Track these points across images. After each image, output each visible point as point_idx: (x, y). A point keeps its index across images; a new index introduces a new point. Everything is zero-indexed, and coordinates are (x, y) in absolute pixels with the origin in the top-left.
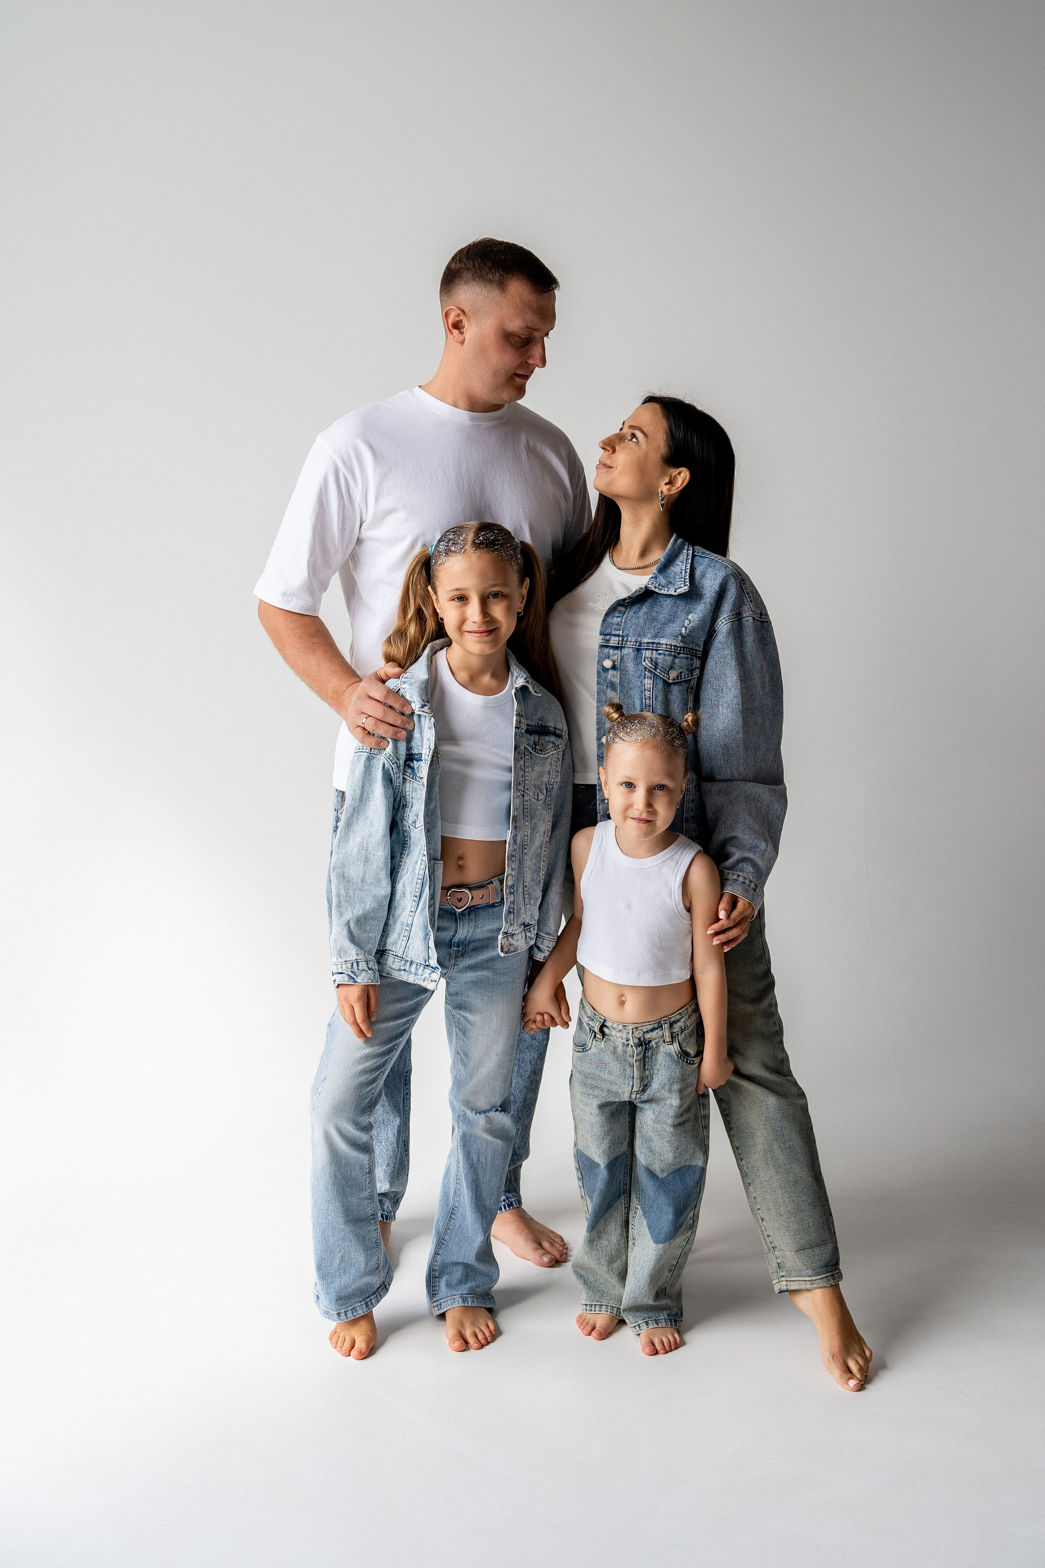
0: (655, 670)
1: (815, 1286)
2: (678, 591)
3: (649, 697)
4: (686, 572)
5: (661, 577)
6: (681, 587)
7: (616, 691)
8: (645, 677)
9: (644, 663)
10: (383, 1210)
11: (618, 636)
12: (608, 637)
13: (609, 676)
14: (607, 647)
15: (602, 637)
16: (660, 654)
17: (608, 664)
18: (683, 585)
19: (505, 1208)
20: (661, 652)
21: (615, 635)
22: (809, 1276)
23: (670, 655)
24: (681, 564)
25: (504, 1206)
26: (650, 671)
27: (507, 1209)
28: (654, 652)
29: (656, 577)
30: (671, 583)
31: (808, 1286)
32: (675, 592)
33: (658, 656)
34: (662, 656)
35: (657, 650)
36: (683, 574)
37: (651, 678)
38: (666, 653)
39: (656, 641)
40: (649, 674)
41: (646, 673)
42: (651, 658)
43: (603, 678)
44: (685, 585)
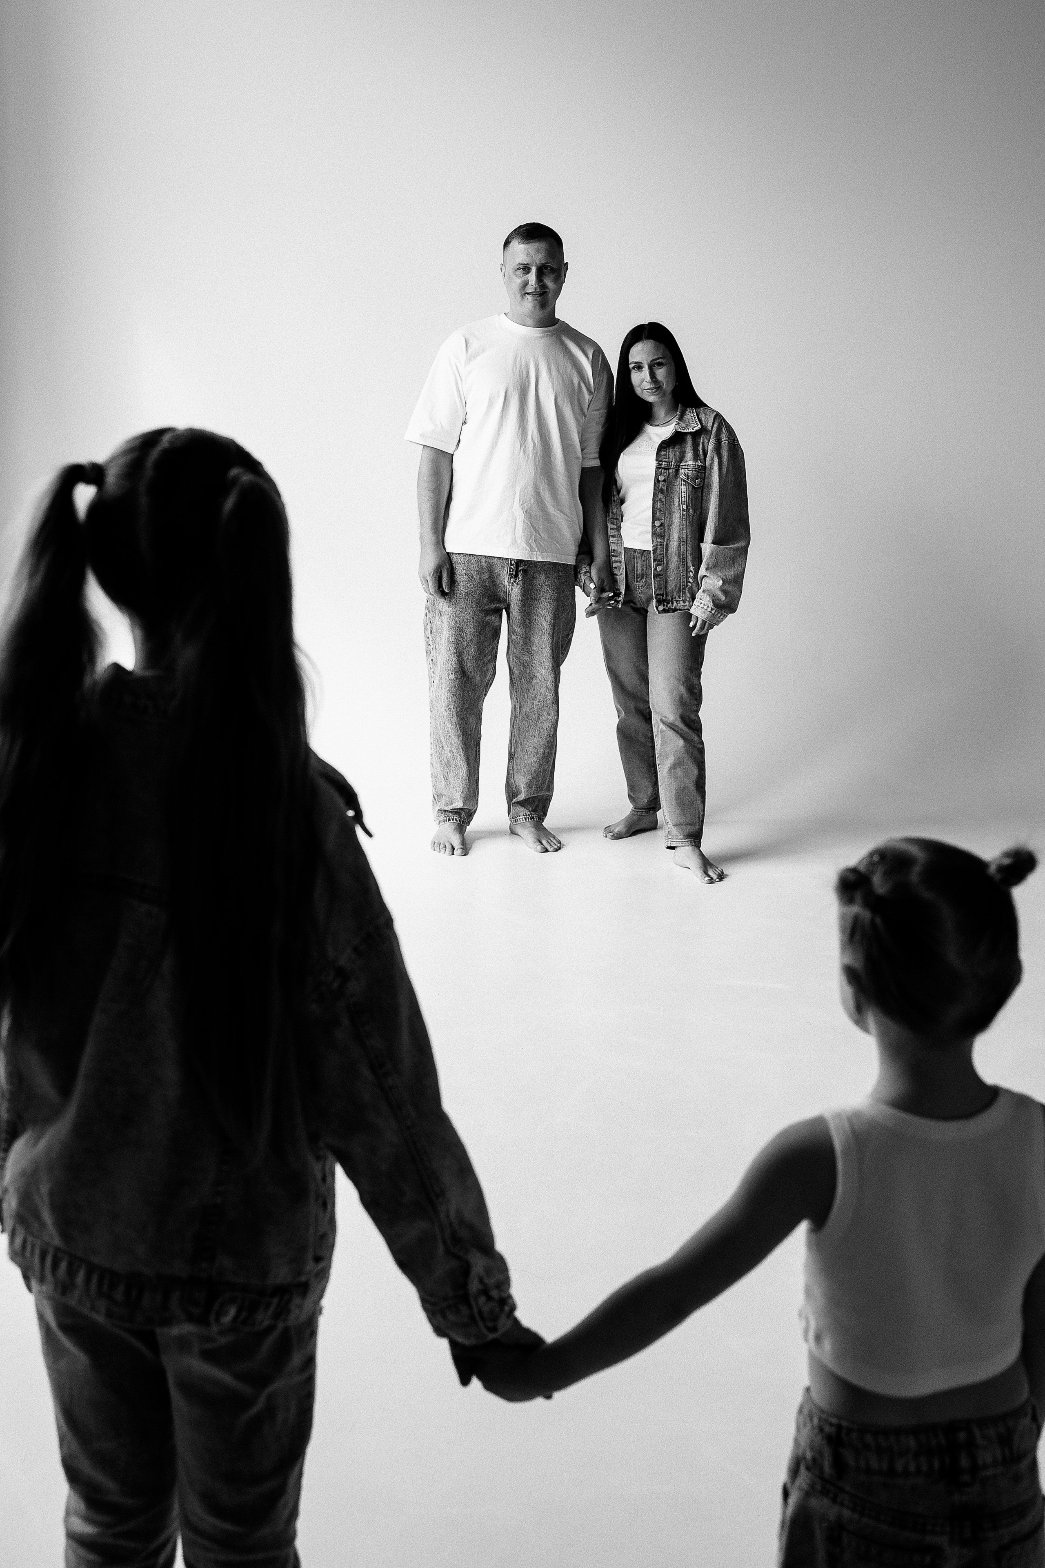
0: (688, 479)
1: (683, 845)
2: (695, 429)
3: (685, 497)
4: (695, 418)
5: (682, 423)
6: (695, 427)
7: (664, 494)
8: (681, 485)
9: (681, 476)
10: (461, 818)
11: (666, 462)
12: (661, 463)
13: (661, 486)
14: (660, 468)
15: (657, 462)
16: (690, 470)
17: (661, 478)
18: (696, 425)
19: (529, 820)
20: (691, 469)
21: (665, 461)
22: (681, 839)
23: (695, 471)
24: (689, 413)
25: (528, 818)
26: (684, 481)
27: (530, 820)
28: (686, 470)
29: (678, 424)
30: (688, 425)
31: (681, 845)
32: (693, 430)
33: (689, 472)
34: (691, 471)
35: (688, 469)
36: (693, 419)
37: (685, 485)
38: (693, 470)
39: (687, 464)
40: (684, 483)
41: (682, 482)
42: (685, 473)
43: (657, 486)
44: (698, 425)
